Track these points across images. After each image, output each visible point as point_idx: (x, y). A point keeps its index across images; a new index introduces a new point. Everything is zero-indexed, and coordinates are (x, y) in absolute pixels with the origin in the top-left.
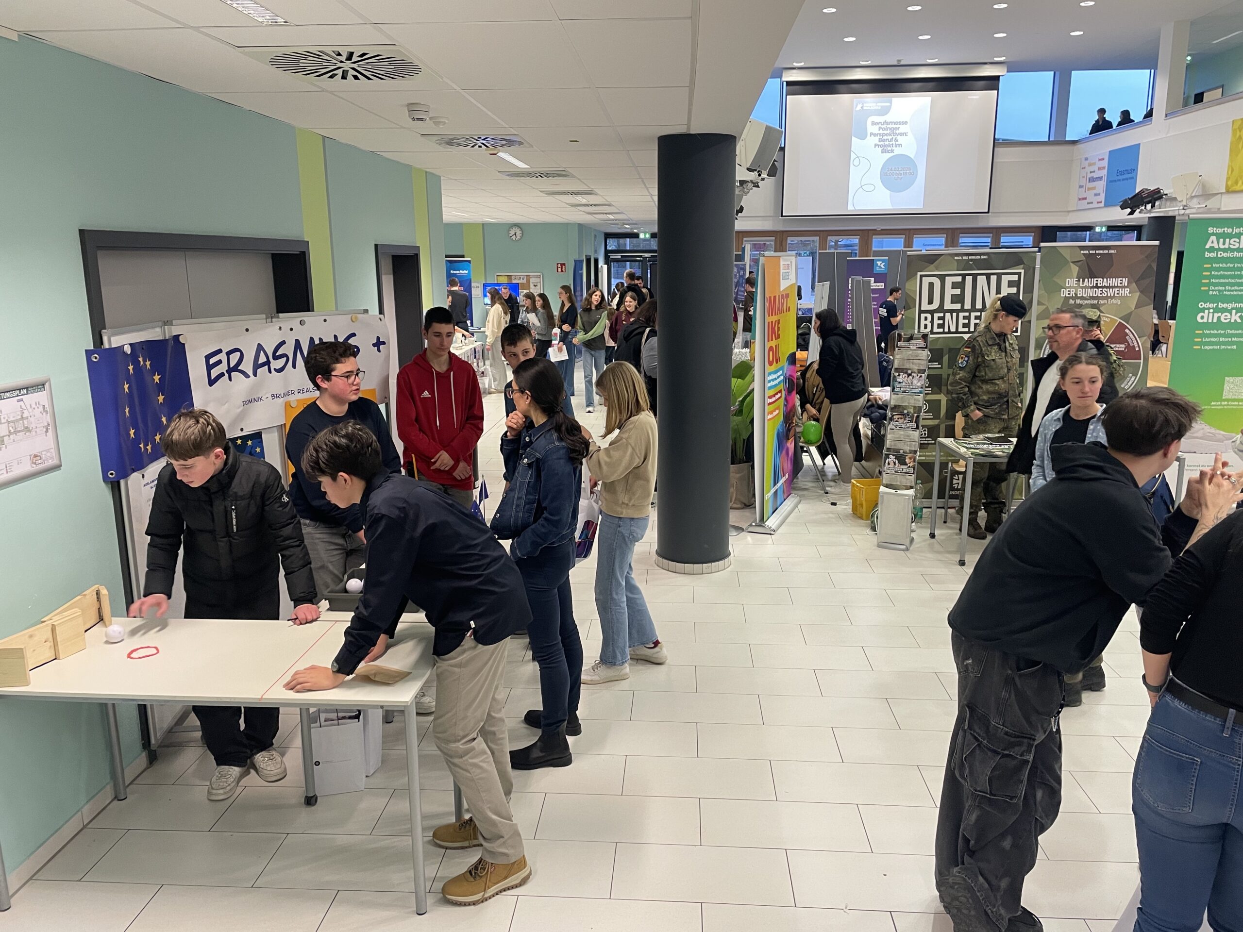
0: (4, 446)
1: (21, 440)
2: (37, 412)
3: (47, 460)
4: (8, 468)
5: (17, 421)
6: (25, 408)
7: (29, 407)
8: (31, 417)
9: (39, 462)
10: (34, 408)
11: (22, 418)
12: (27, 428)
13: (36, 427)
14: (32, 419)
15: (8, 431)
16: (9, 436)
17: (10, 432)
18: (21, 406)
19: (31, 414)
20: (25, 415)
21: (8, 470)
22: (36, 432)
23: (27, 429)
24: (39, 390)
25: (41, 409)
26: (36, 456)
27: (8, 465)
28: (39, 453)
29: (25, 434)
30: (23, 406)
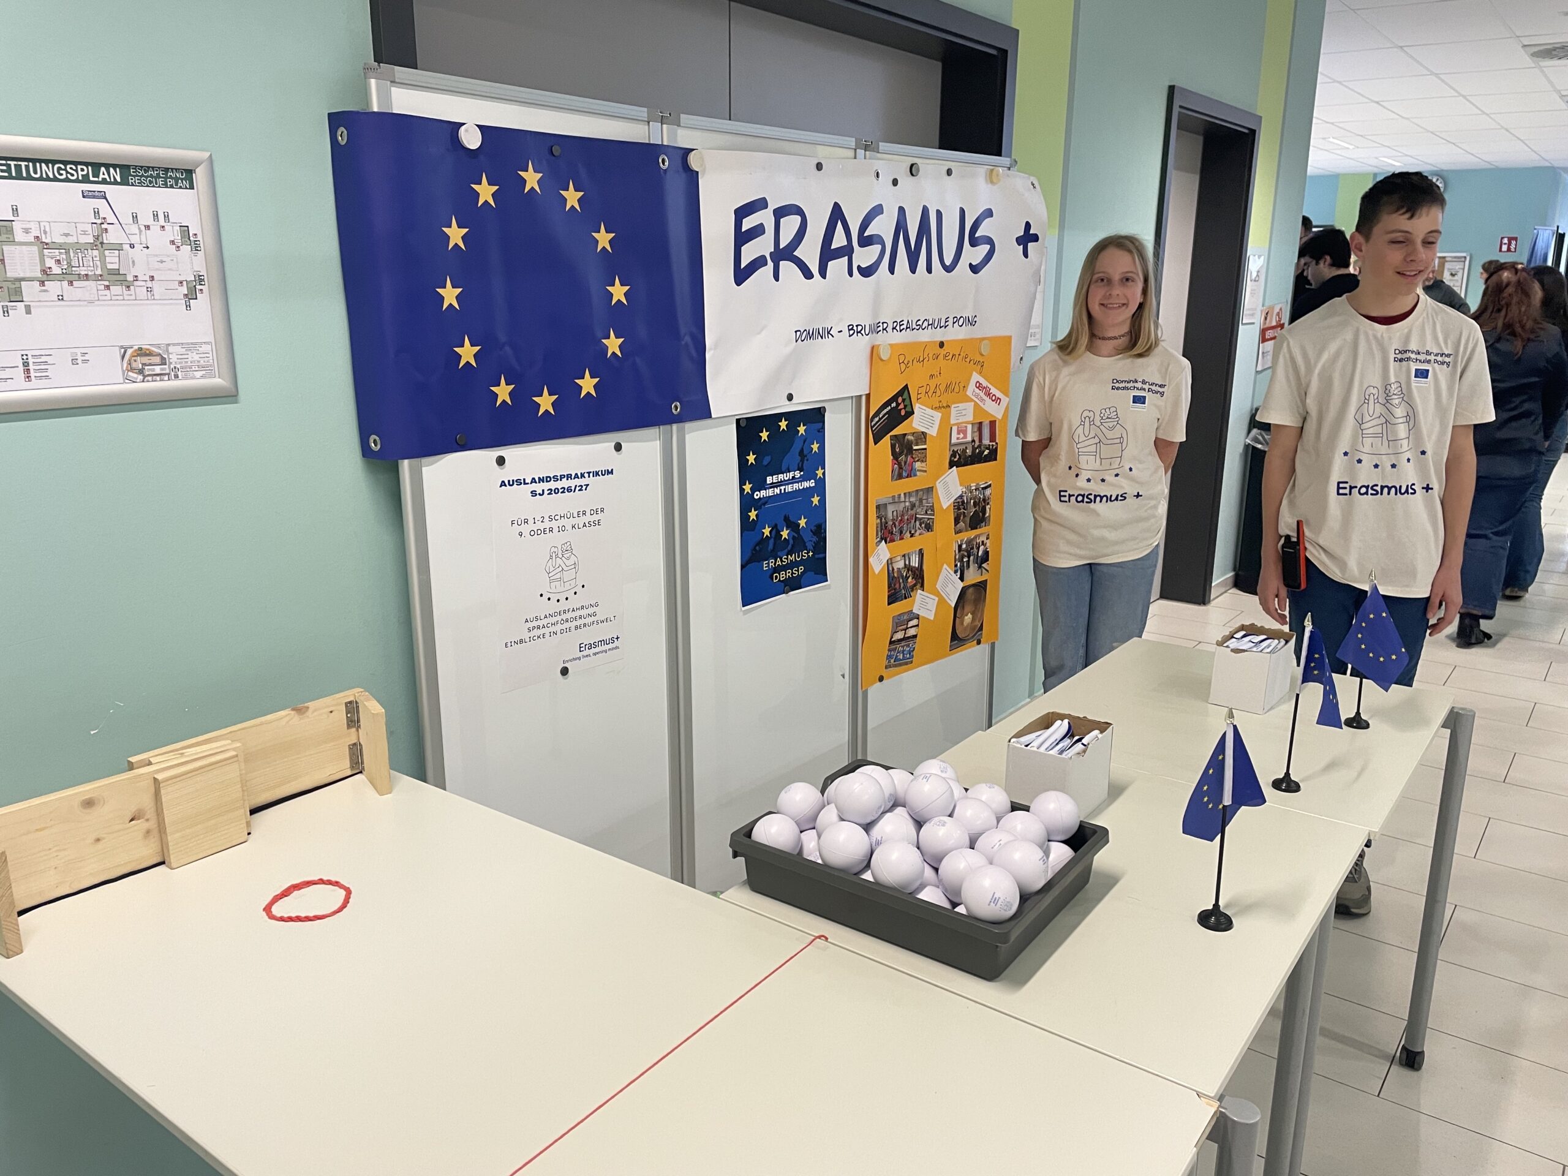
0: (21, 305)
1: (91, 302)
2: (160, 239)
3: (187, 369)
4: (31, 367)
5: (79, 247)
6: (111, 218)
7: (127, 219)
8: (132, 246)
9: (158, 369)
10: (148, 227)
11: (99, 243)
12: (116, 272)
13: (152, 278)
14: (137, 253)
15: (38, 268)
16: (42, 283)
17: (45, 271)
18: (96, 213)
19: (135, 240)
20: (111, 237)
21: (32, 374)
22: (149, 290)
23: (116, 278)
24: (172, 182)
25: (173, 232)
26: (141, 352)
27: (31, 361)
28: (158, 346)
29: (108, 287)
30: (105, 212)
